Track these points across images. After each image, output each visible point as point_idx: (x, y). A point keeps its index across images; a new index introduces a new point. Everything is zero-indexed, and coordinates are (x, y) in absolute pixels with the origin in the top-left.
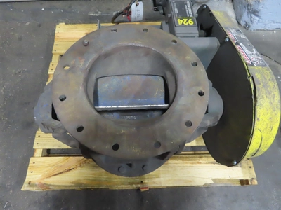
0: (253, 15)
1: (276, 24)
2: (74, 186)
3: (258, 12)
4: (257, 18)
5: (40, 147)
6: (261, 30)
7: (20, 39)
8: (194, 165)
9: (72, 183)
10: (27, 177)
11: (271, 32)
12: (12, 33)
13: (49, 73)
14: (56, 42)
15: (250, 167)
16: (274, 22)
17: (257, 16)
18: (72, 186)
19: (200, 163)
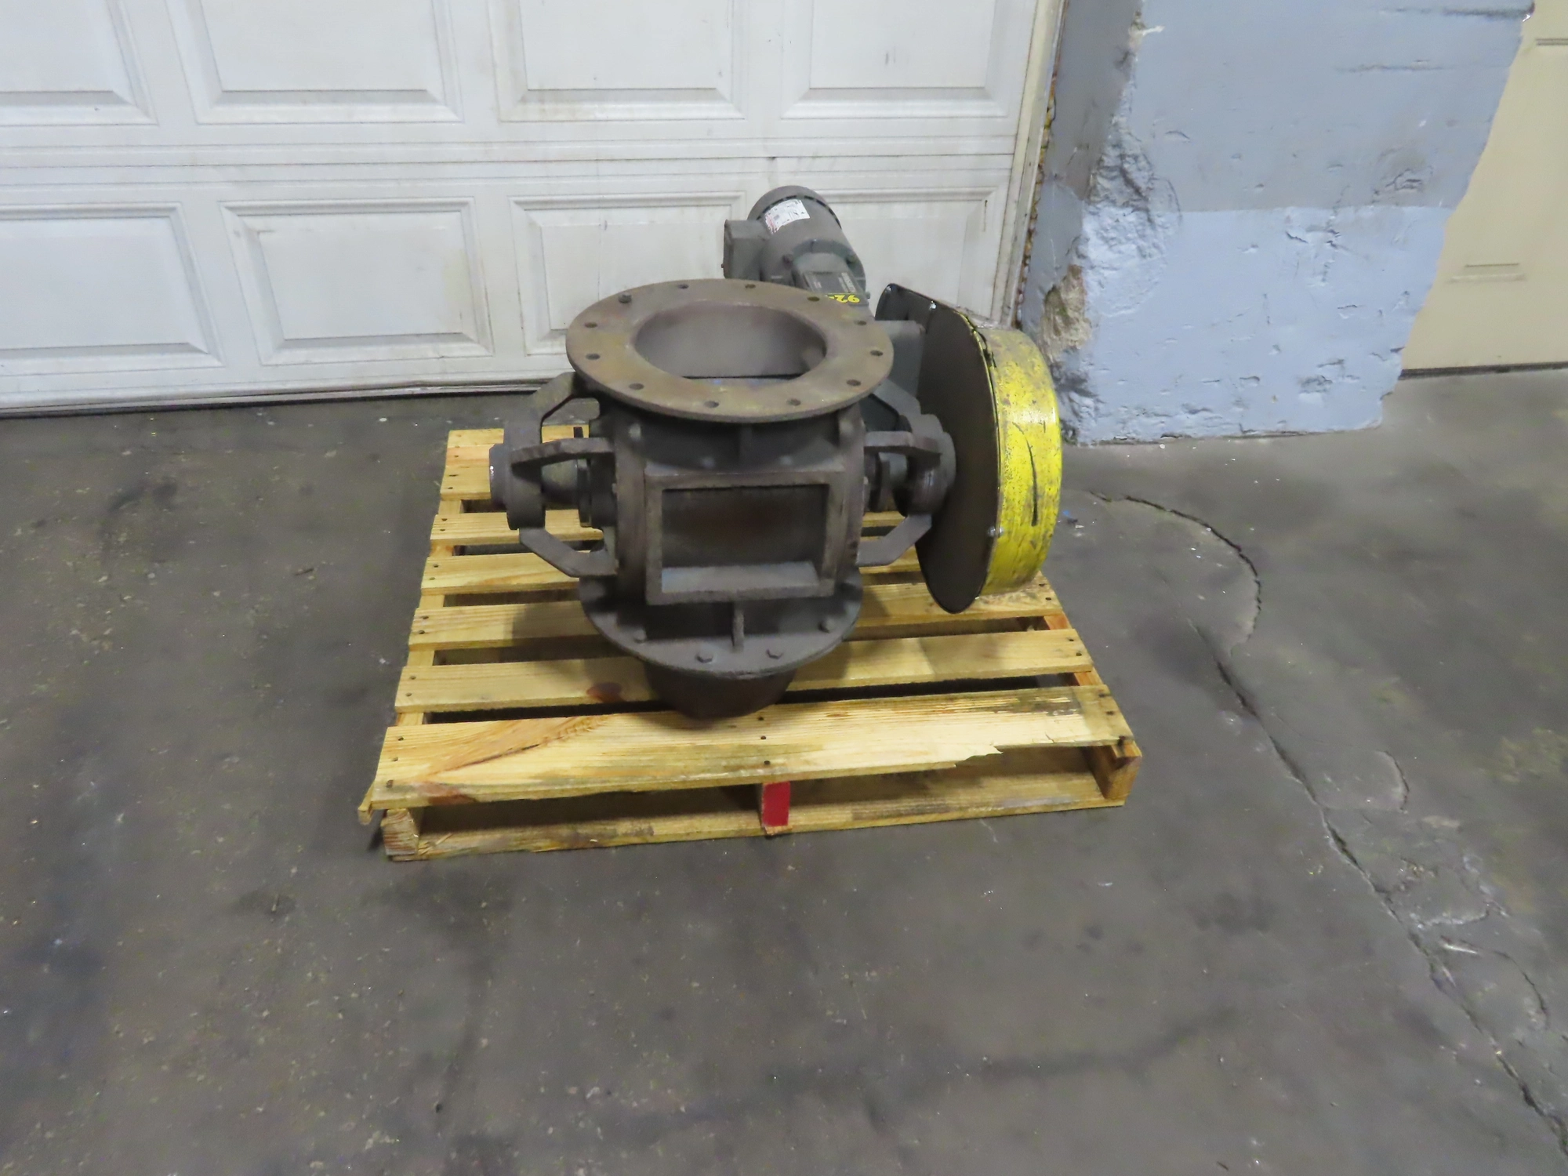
0: (1075, 396)
1: (1154, 420)
2: (541, 784)
3: (1084, 381)
4: (1088, 401)
5: (418, 702)
6: (1116, 442)
7: (307, 491)
8: (933, 717)
9: (536, 777)
10: (379, 772)
11: (1150, 448)
12: (277, 478)
13: (433, 537)
14: (449, 468)
15: (1111, 713)
16: (1146, 414)
17: (1085, 393)
18: (535, 785)
19: (952, 711)
